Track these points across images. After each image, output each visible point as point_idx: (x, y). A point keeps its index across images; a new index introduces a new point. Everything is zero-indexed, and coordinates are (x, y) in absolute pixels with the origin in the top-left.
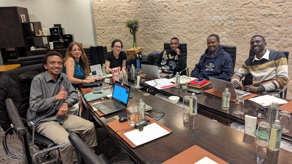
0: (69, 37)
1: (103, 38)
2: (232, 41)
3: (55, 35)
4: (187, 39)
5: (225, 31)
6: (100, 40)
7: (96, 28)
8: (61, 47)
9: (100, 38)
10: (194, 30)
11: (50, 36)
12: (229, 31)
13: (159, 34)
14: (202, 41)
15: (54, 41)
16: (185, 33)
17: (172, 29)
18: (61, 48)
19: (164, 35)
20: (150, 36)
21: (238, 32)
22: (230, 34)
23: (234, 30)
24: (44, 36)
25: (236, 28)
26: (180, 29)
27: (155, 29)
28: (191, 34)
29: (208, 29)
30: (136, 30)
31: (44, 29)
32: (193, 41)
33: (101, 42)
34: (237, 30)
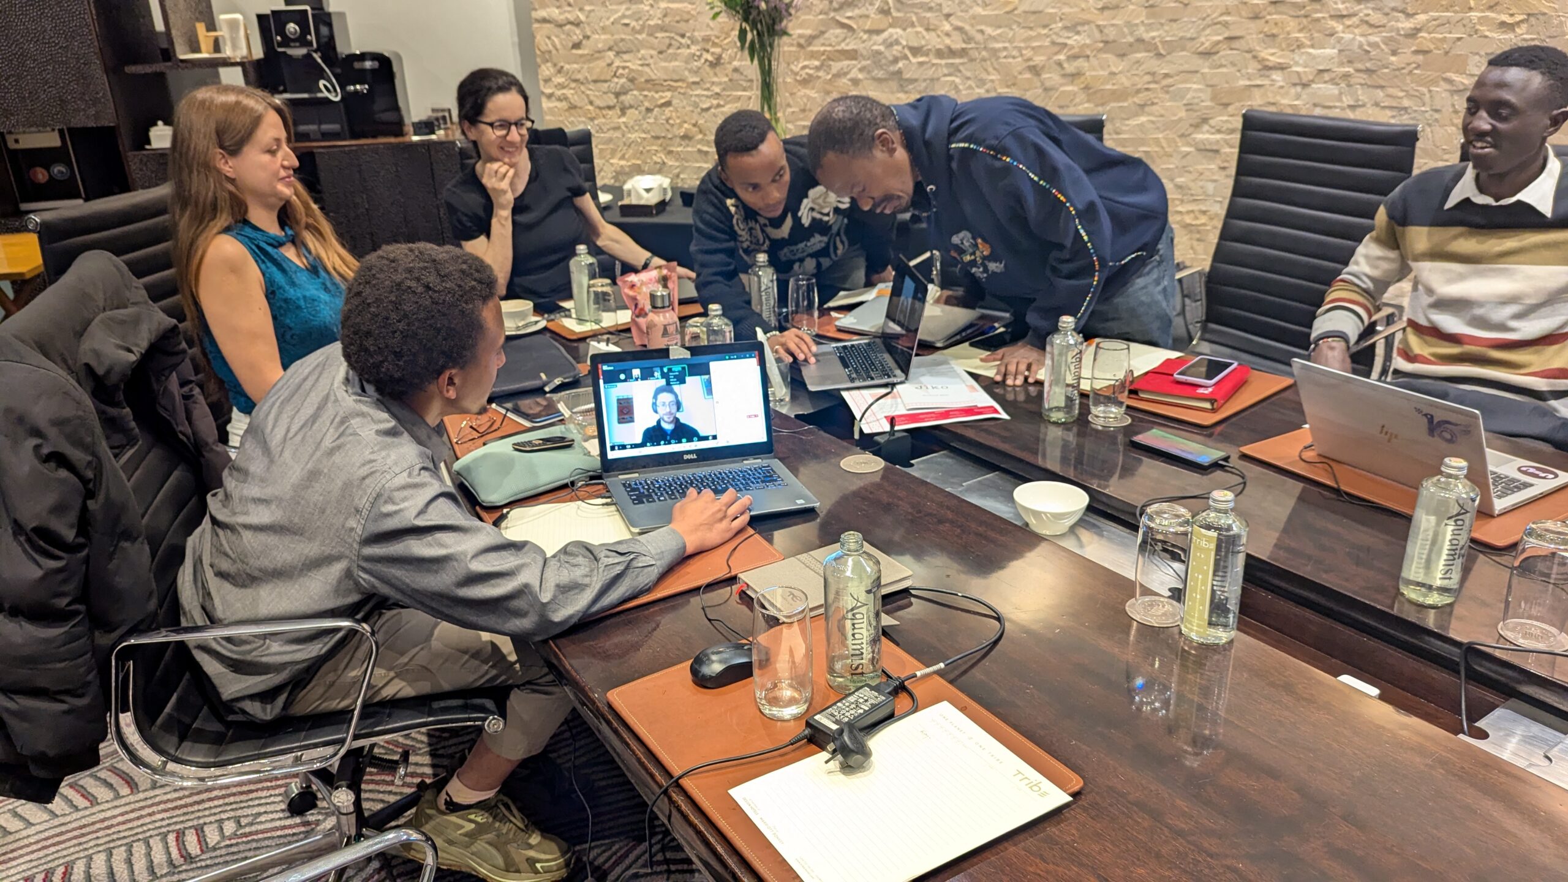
0: (373, 71)
1: (576, 81)
2: (1377, 104)
3: (290, 56)
4: (1087, 88)
5: (1332, 40)
6: (559, 93)
7: (535, 15)
8: (325, 127)
9: (560, 80)
10: (1131, 34)
11: (259, 61)
12: (1359, 38)
13: (914, 55)
14: (1180, 104)
15: (285, 91)
16: (1076, 50)
17: (1000, 27)
18: (326, 136)
19: (947, 65)
20: (861, 70)
21: (1417, 52)
22: (1361, 61)
23: (1391, 39)
24: (227, 63)
25: (1406, 25)
26: (1045, 26)
27: (891, 26)
28: (1110, 57)
29: (1226, 25)
30: (777, 27)
31: (223, 17)
32: (1125, 100)
33: (564, 105)
34: (1413, 33)
